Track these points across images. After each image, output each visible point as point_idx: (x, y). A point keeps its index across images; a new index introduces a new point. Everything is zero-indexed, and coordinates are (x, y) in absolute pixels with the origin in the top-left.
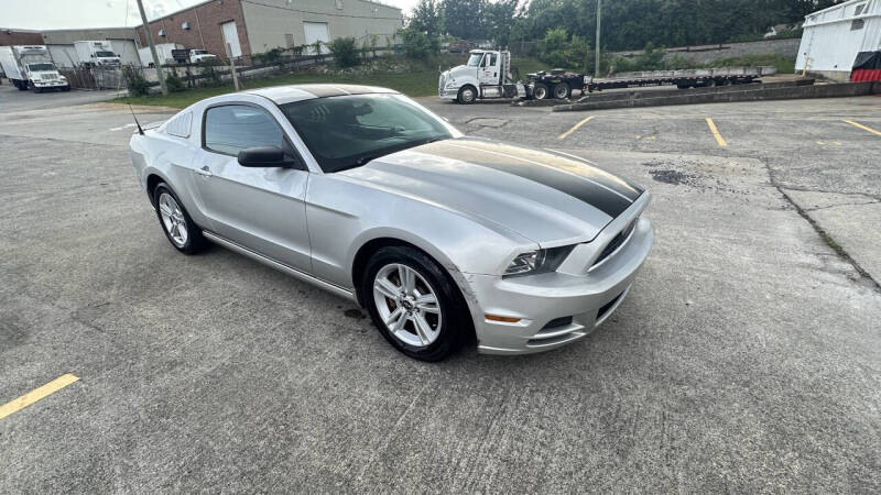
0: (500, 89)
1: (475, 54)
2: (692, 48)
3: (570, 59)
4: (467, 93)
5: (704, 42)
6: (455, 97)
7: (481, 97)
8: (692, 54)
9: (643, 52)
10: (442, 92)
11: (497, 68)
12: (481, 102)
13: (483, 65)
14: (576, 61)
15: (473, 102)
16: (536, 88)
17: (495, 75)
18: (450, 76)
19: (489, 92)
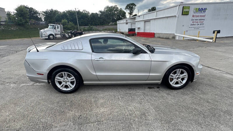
0: (61, 35)
1: (50, 25)
2: (97, 26)
3: (70, 27)
4: (51, 37)
5: (99, 25)
6: (47, 38)
7: (56, 38)
8: (98, 28)
9: (89, 27)
10: (42, 36)
11: (59, 29)
12: (56, 39)
13: (55, 28)
14: (72, 28)
15: (53, 39)
16: (71, 35)
17: (59, 31)
18: (44, 32)
19: (57, 36)
